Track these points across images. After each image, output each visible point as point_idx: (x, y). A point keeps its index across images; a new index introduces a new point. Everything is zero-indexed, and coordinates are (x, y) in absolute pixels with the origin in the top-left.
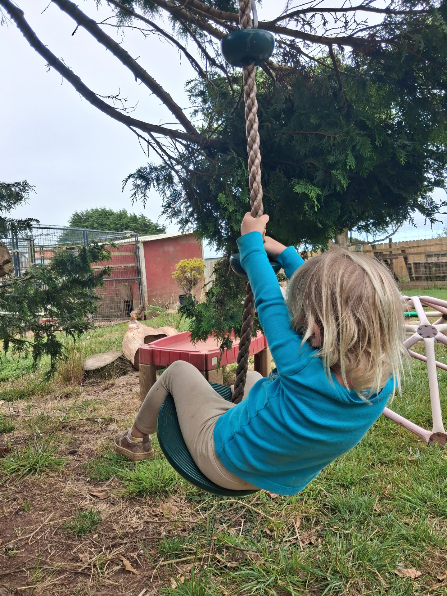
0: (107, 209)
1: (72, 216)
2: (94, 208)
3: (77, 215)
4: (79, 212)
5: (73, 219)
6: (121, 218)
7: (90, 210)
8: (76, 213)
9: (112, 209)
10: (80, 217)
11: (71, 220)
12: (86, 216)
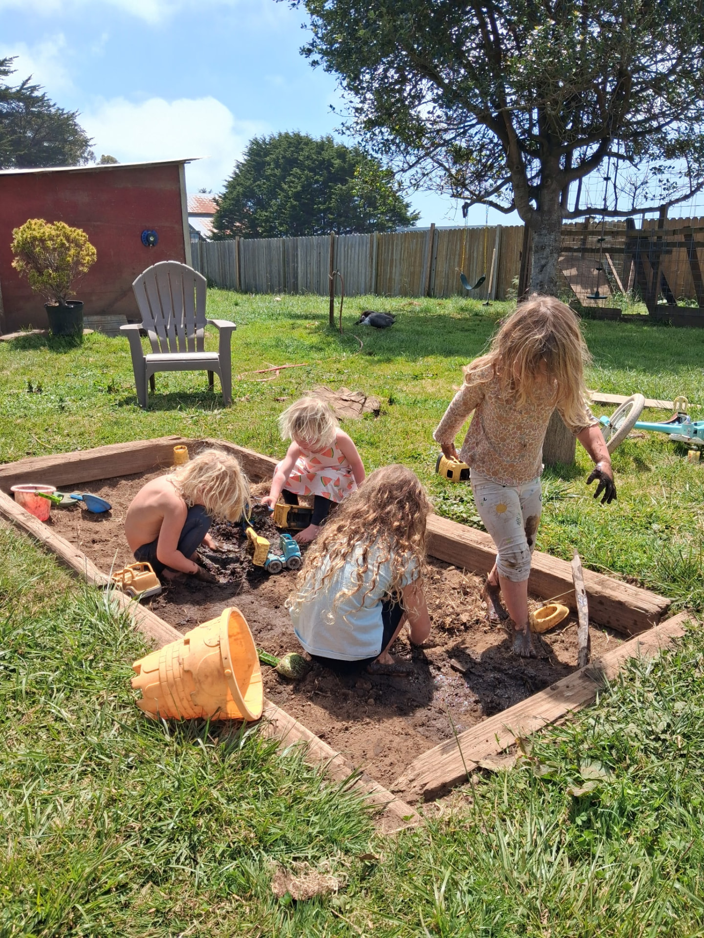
0: (303, 134)
1: (248, 144)
2: (283, 132)
3: (255, 142)
4: (259, 137)
5: (250, 149)
6: (323, 150)
7: (276, 135)
8: (256, 139)
9: (309, 133)
10: (261, 145)
11: (246, 150)
12: (270, 144)
